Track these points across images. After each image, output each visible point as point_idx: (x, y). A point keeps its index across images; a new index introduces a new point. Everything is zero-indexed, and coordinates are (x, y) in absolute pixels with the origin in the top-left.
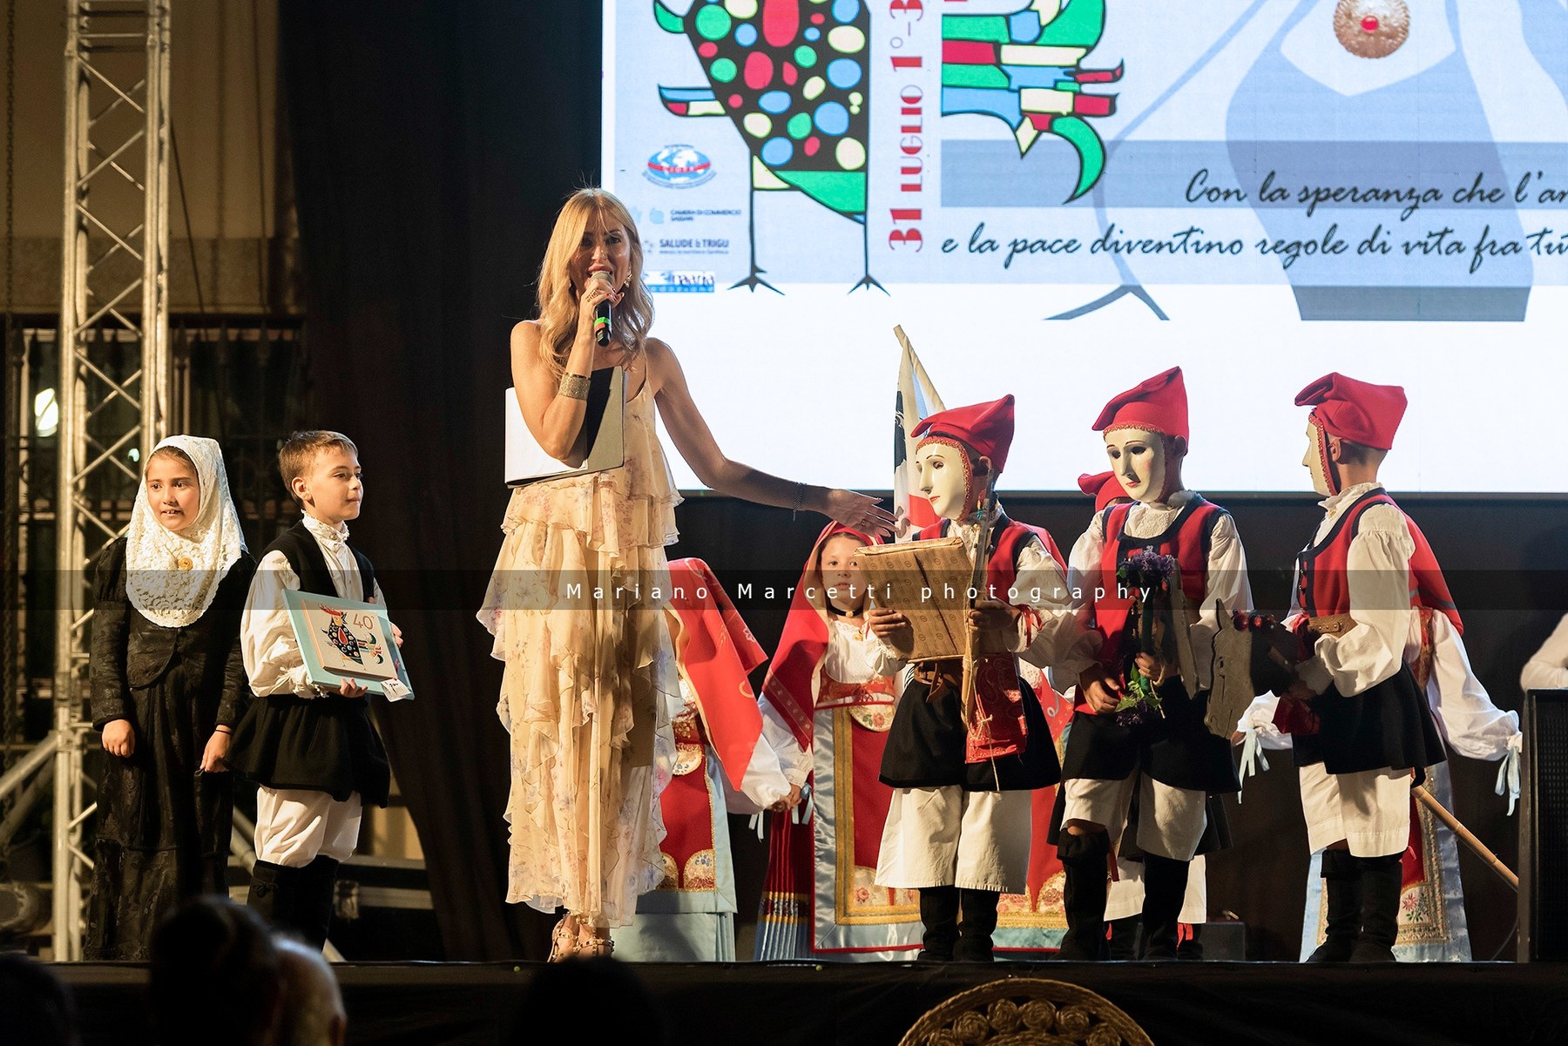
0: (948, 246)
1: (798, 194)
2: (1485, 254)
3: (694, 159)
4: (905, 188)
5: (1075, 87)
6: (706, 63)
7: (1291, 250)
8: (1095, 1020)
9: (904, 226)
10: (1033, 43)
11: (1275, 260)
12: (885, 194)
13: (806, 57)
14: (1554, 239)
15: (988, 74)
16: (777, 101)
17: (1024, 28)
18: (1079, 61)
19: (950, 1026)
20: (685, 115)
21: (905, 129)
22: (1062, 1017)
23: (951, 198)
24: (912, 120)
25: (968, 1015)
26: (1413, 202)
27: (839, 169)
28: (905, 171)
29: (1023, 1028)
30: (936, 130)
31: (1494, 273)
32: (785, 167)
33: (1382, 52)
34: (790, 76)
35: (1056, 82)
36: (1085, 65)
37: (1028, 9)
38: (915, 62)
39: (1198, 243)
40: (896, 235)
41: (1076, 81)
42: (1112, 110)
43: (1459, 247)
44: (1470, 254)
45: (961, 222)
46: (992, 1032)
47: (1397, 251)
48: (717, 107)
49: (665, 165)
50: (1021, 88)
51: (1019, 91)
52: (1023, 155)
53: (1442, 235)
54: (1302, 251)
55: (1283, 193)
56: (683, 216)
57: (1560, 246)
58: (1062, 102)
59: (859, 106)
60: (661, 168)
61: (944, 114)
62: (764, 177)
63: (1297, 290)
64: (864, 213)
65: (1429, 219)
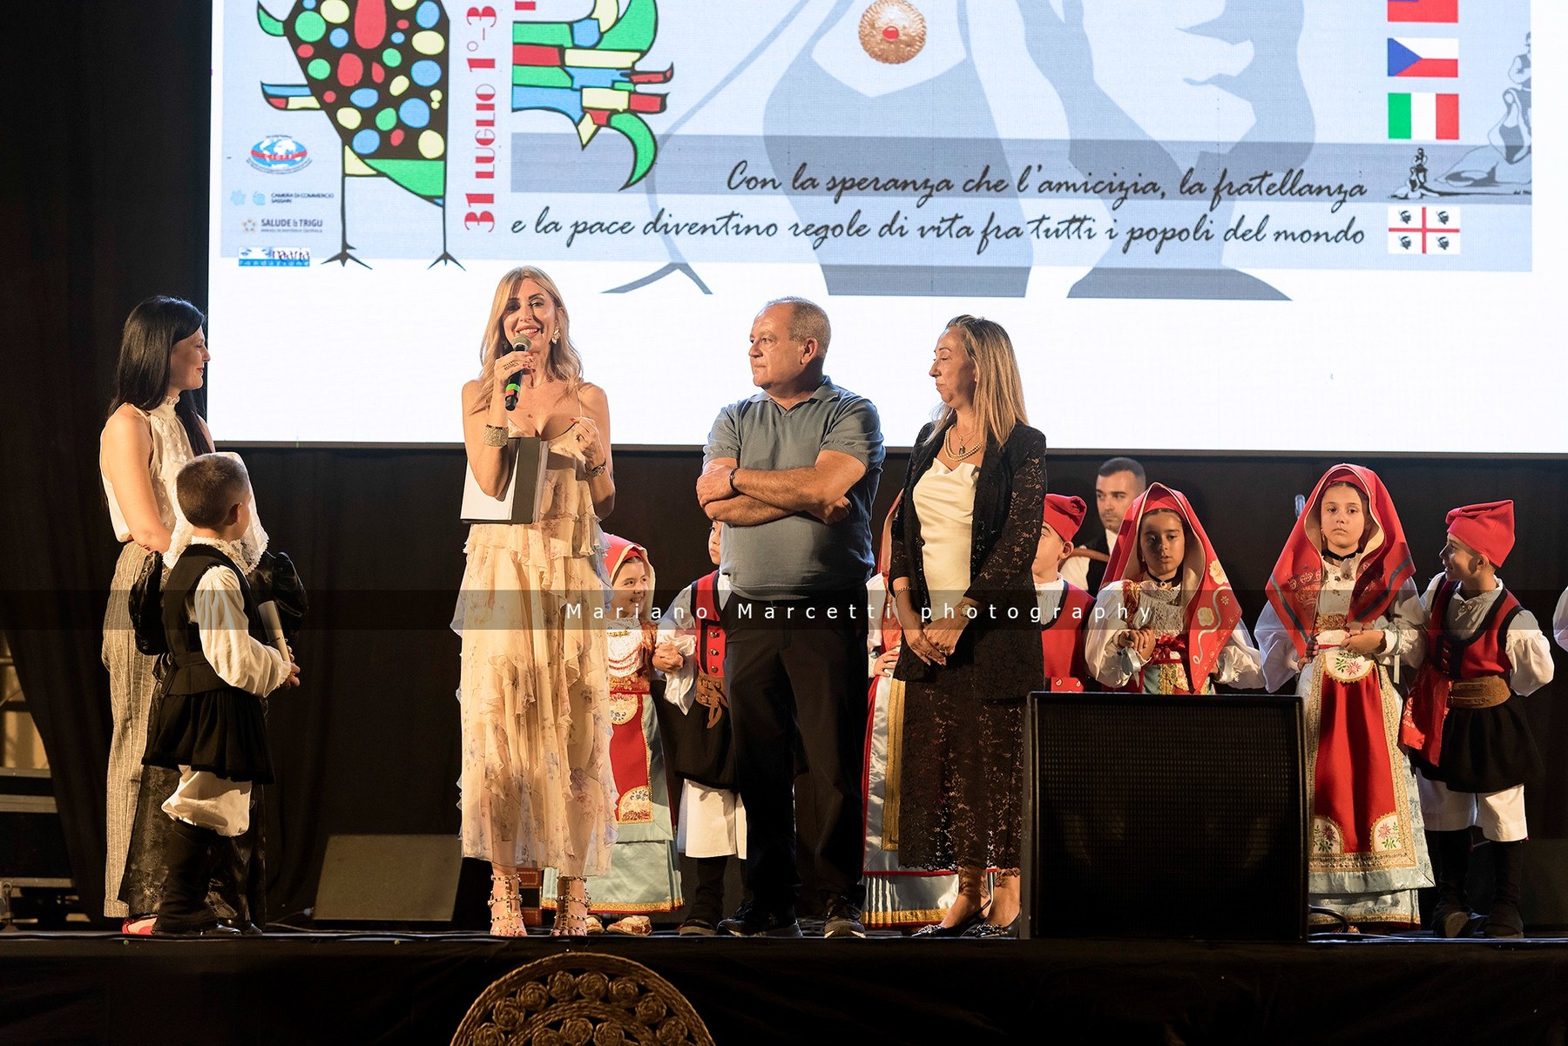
0: (517, 227)
1: (385, 179)
2: (991, 237)
3: (293, 148)
4: (480, 175)
5: (630, 87)
6: (304, 63)
7: (820, 233)
8: (643, 990)
9: (478, 209)
10: (593, 48)
11: (806, 241)
12: (462, 179)
13: (392, 58)
14: (1051, 225)
15: (554, 75)
16: (367, 97)
17: (586, 34)
18: (634, 63)
19: (514, 995)
20: (285, 109)
21: (480, 123)
22: (614, 987)
23: (519, 185)
24: (486, 115)
25: (530, 985)
26: (928, 190)
27: (422, 158)
28: (480, 160)
29: (579, 996)
30: (507, 125)
31: (1000, 254)
32: (373, 156)
33: (901, 59)
34: (378, 74)
35: (614, 82)
36: (638, 67)
37: (589, 17)
38: (489, 63)
39: (738, 226)
40: (471, 217)
41: (631, 81)
42: (663, 108)
43: (968, 231)
44: (978, 236)
45: (528, 206)
46: (551, 1001)
47: (914, 233)
48: (313, 102)
49: (267, 153)
50: (583, 87)
51: (580, 90)
52: (584, 147)
53: (954, 220)
54: (830, 232)
55: (813, 183)
56: (283, 198)
57: (1057, 230)
58: (619, 100)
59: (439, 102)
60: (263, 156)
61: (514, 110)
62: (355, 166)
63: (826, 269)
64: (443, 197)
65: (942, 205)
